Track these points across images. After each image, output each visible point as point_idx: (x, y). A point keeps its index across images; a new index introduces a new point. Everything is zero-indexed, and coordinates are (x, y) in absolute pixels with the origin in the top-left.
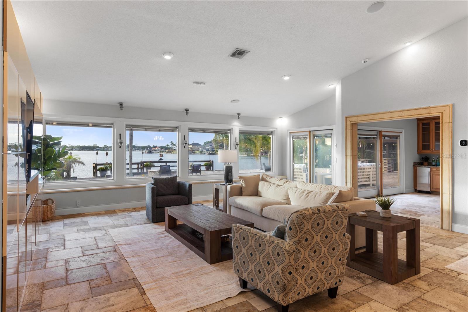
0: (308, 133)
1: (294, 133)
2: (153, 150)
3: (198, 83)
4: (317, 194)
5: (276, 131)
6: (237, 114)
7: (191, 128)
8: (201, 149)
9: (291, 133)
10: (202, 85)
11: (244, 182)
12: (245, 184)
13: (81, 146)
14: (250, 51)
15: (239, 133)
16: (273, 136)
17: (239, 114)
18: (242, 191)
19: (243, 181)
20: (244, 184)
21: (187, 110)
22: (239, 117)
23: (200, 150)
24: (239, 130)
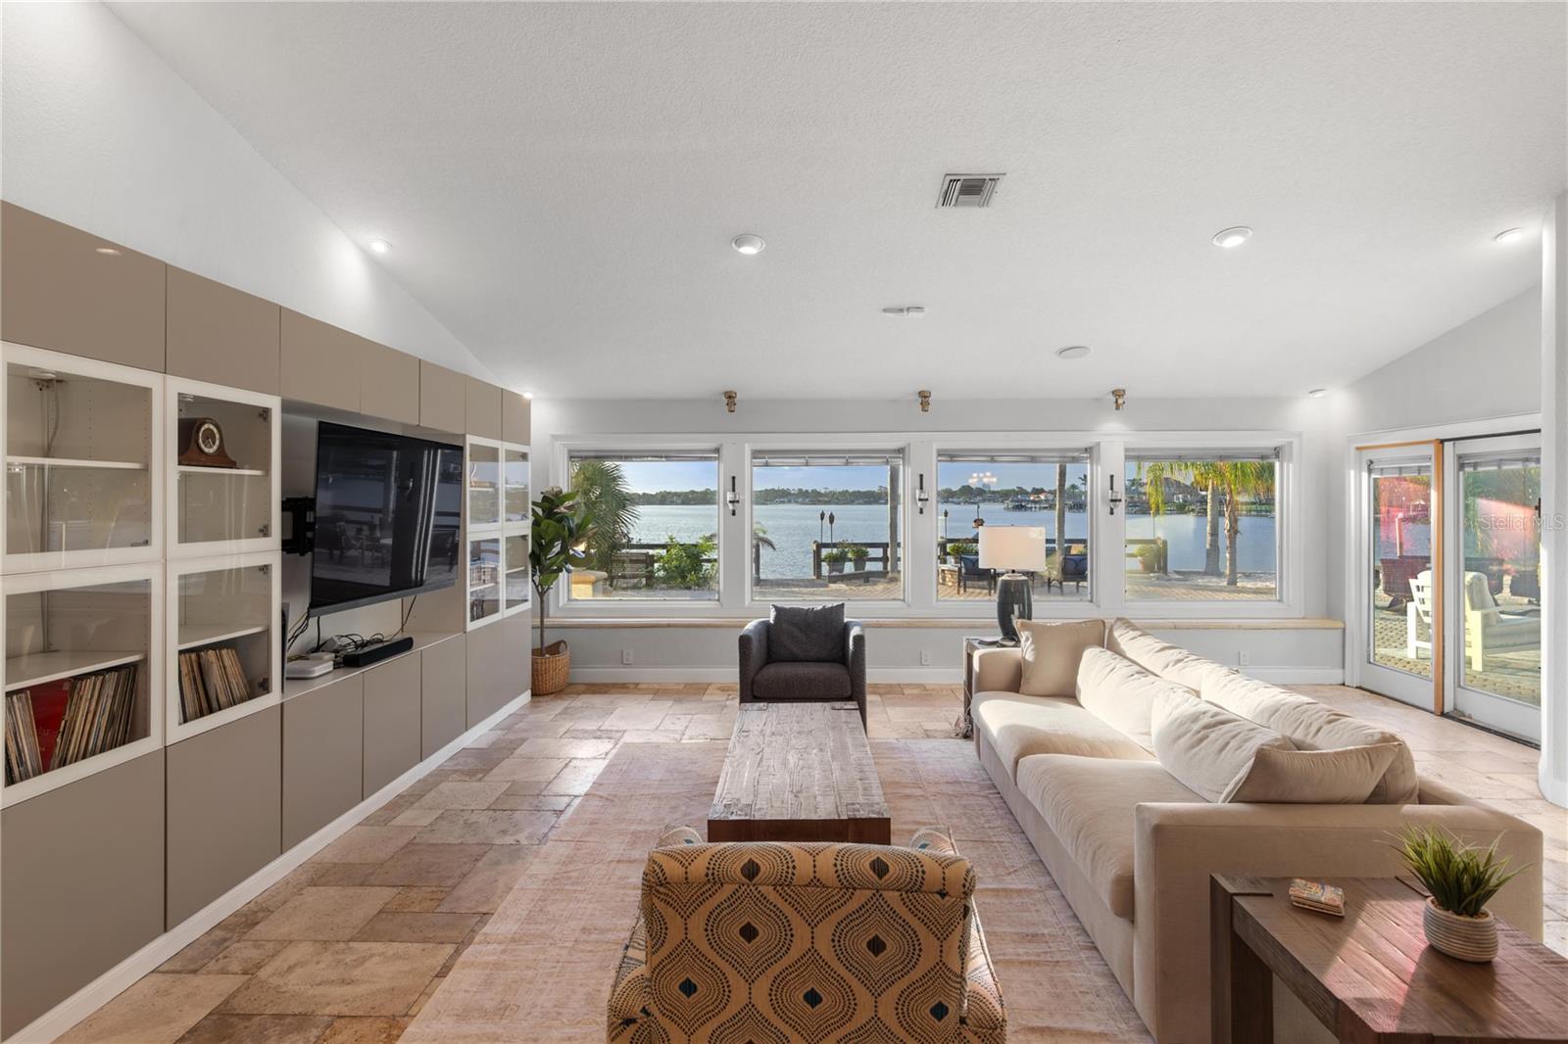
0: (1430, 450)
1: (1381, 450)
2: (1029, 501)
3: (901, 310)
4: (1234, 737)
5: (1295, 446)
6: (1113, 392)
7: (946, 450)
8: (1180, 496)
9: (1364, 452)
10: (913, 315)
11: (1032, 643)
12: (1033, 650)
13: (850, 491)
14: (1004, 174)
15: (1127, 458)
16: (1285, 465)
17: (1118, 394)
18: (1021, 676)
19: (1029, 642)
20: (1030, 649)
21: (924, 396)
22: (1120, 401)
23: (1178, 499)
24: (1126, 450)
